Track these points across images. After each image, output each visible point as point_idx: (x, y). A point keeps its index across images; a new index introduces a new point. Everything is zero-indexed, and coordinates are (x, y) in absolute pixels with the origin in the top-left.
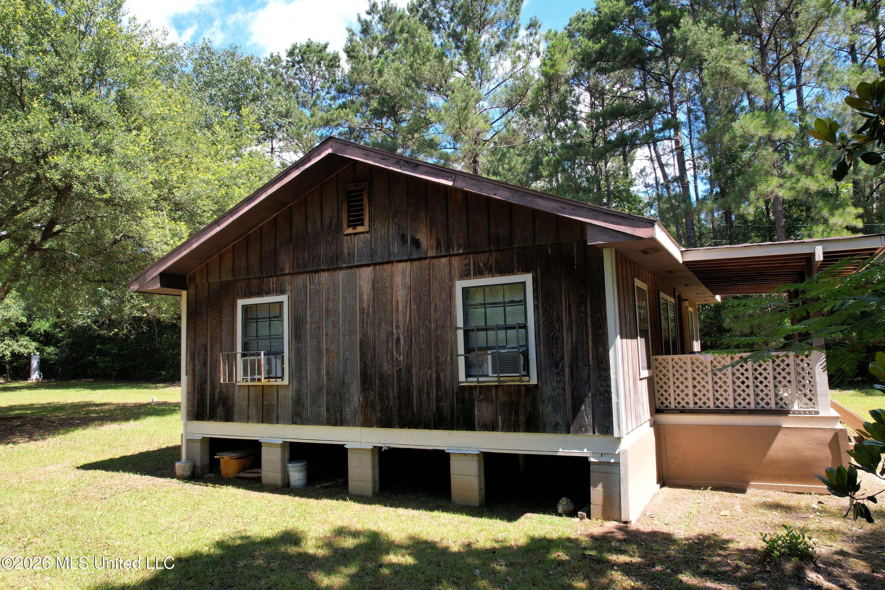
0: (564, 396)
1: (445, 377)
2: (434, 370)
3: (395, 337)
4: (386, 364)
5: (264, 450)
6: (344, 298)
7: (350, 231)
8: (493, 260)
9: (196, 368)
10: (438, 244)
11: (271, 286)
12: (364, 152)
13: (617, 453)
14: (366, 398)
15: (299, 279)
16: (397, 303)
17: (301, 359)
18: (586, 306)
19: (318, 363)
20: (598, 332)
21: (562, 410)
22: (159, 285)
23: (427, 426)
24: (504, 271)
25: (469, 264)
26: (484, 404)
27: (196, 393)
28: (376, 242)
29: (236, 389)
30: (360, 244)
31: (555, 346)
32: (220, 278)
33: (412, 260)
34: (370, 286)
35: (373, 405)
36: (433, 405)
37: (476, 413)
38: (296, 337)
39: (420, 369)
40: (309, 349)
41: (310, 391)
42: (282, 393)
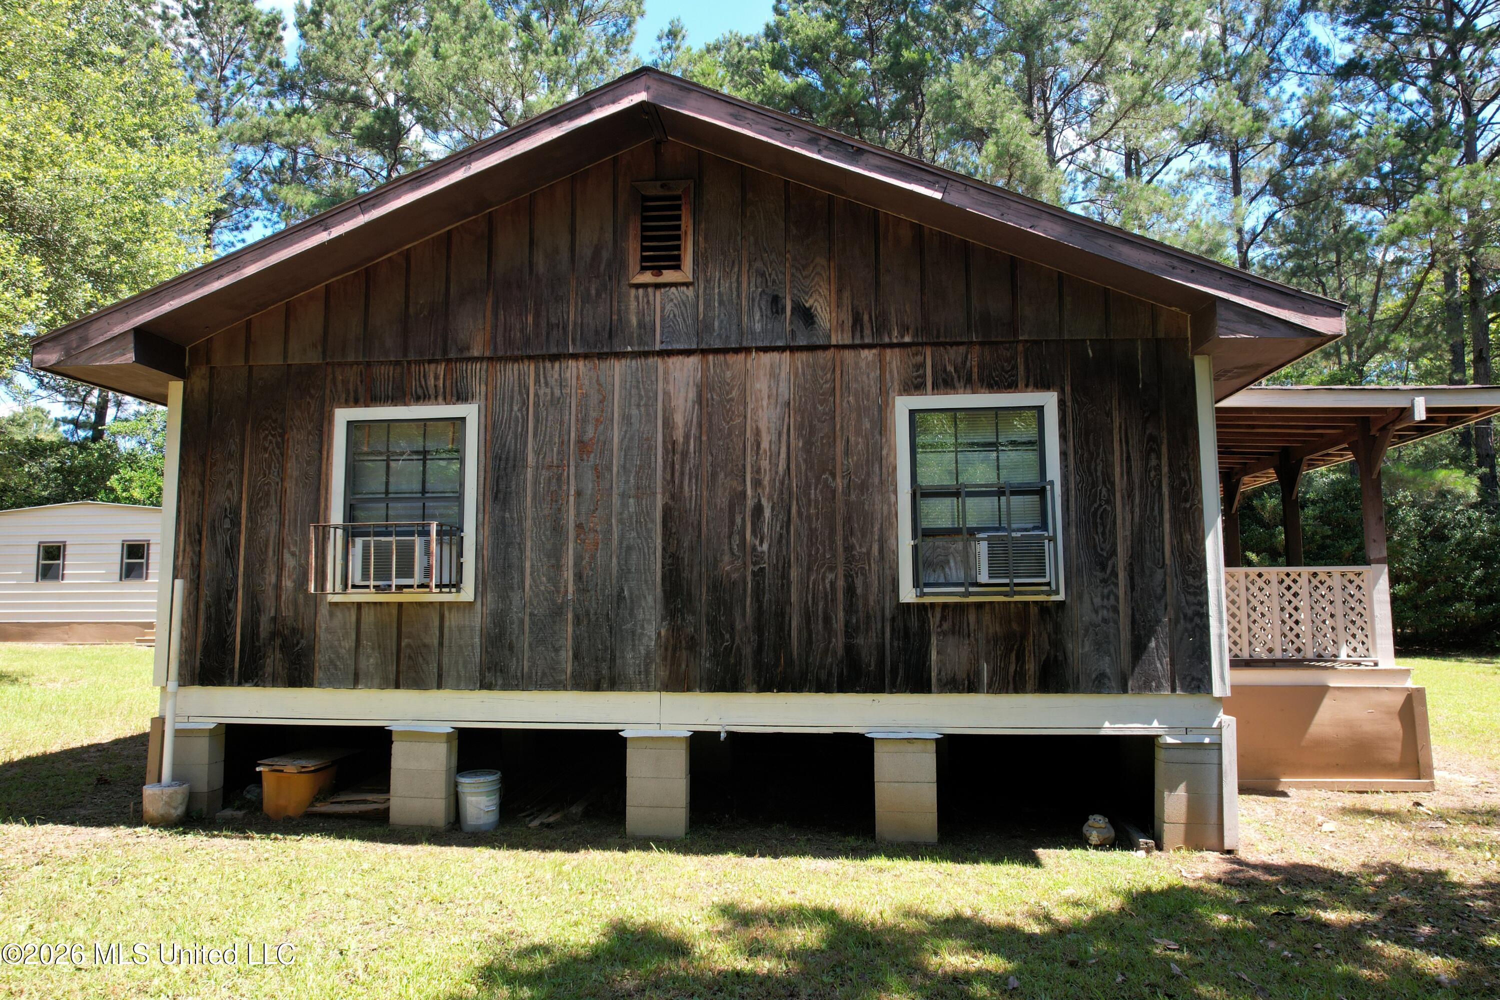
0: (1116, 623)
1: (866, 586)
2: (841, 571)
3: (750, 503)
4: (727, 558)
5: (397, 748)
6: (626, 419)
7: (647, 277)
8: (973, 361)
9: (205, 563)
10: (857, 321)
11: (431, 382)
12: (731, 109)
13: (1215, 725)
14: (675, 630)
15: (509, 373)
16: (757, 433)
17: (508, 545)
18: (1159, 458)
19: (555, 556)
20: (1183, 505)
21: (1112, 650)
22: (130, 357)
23: (823, 687)
24: (997, 383)
25: (923, 365)
26: (951, 640)
27: (202, 622)
28: (708, 305)
29: (324, 611)
30: (669, 307)
31: (1100, 530)
32: (285, 357)
33: (793, 349)
34: (692, 394)
35: (693, 645)
36: (839, 642)
37: (934, 656)
38: (496, 498)
39: (809, 569)
40: (528, 524)
41: (531, 614)
42: (452, 620)
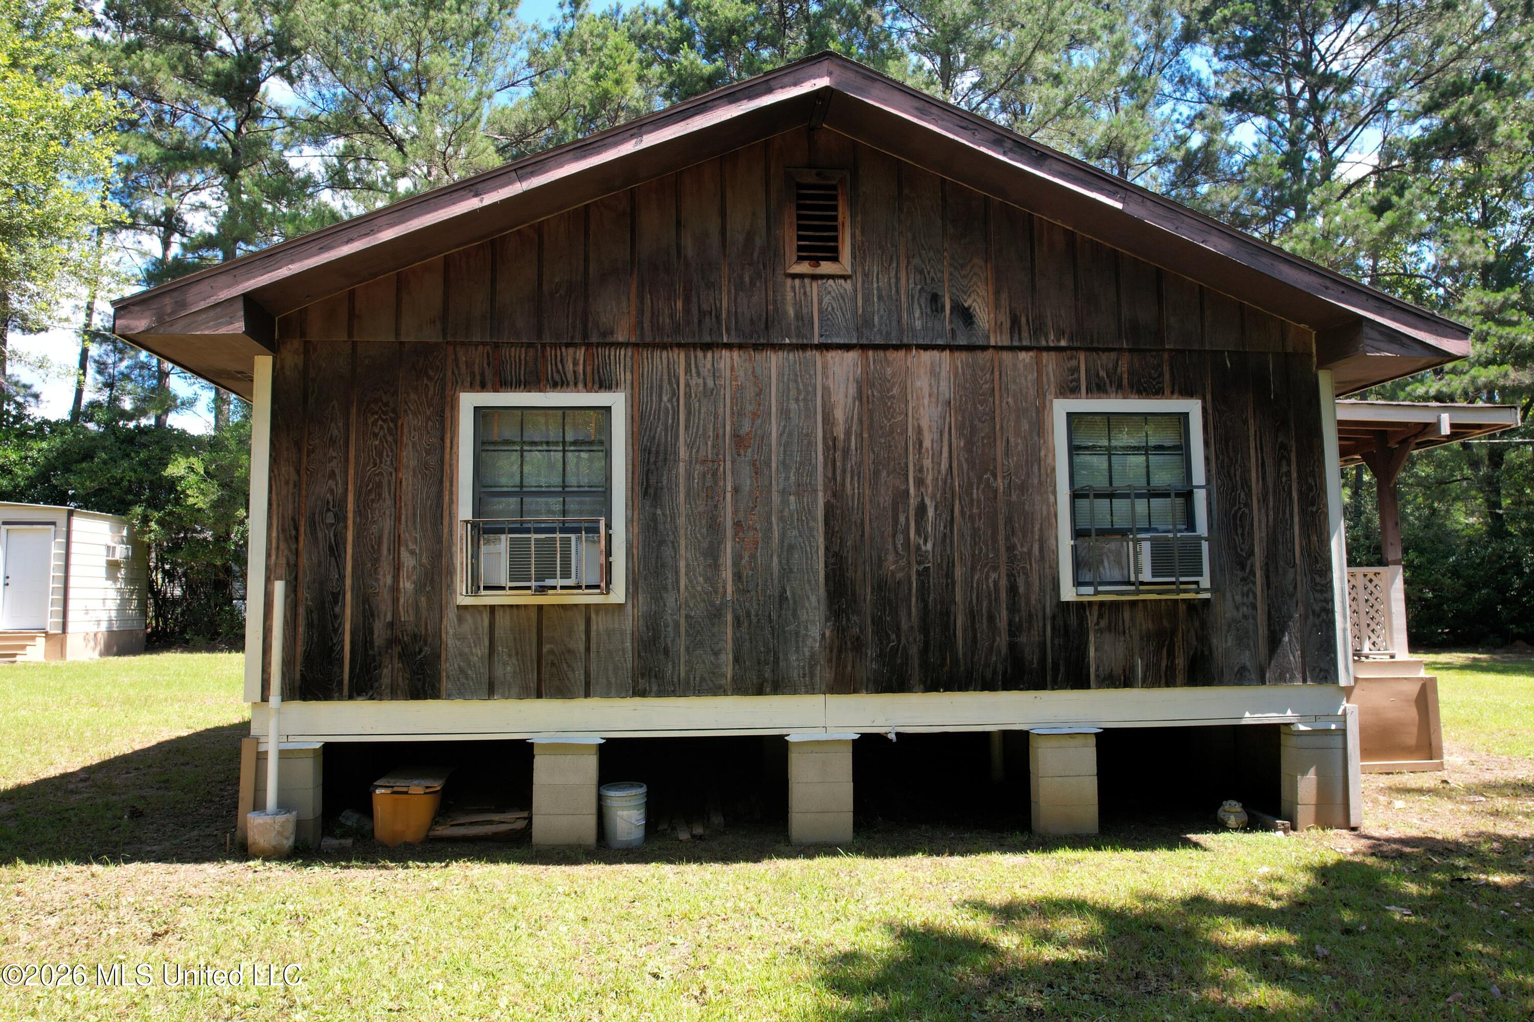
0: (1255, 618)
1: (1028, 585)
2: (1003, 570)
3: (913, 502)
4: (891, 558)
5: (540, 763)
6: (785, 413)
7: (804, 268)
8: (1123, 368)
10: (1015, 323)
11: (570, 367)
12: (919, 104)
13: (1340, 712)
14: (840, 631)
15: (657, 360)
16: (919, 431)
17: (662, 542)
18: (1289, 465)
19: (712, 554)
20: (1310, 509)
21: (1252, 644)
22: (239, 326)
23: (988, 685)
24: (1145, 390)
25: (1076, 369)
26: (1108, 637)
28: (867, 299)
29: (451, 615)
30: (826, 300)
31: (1239, 531)
32: (397, 334)
33: (953, 348)
34: (852, 390)
35: (858, 646)
36: (1002, 641)
37: (1092, 653)
38: (646, 493)
39: (973, 569)
40: (682, 521)
41: (688, 617)
42: (599, 623)
